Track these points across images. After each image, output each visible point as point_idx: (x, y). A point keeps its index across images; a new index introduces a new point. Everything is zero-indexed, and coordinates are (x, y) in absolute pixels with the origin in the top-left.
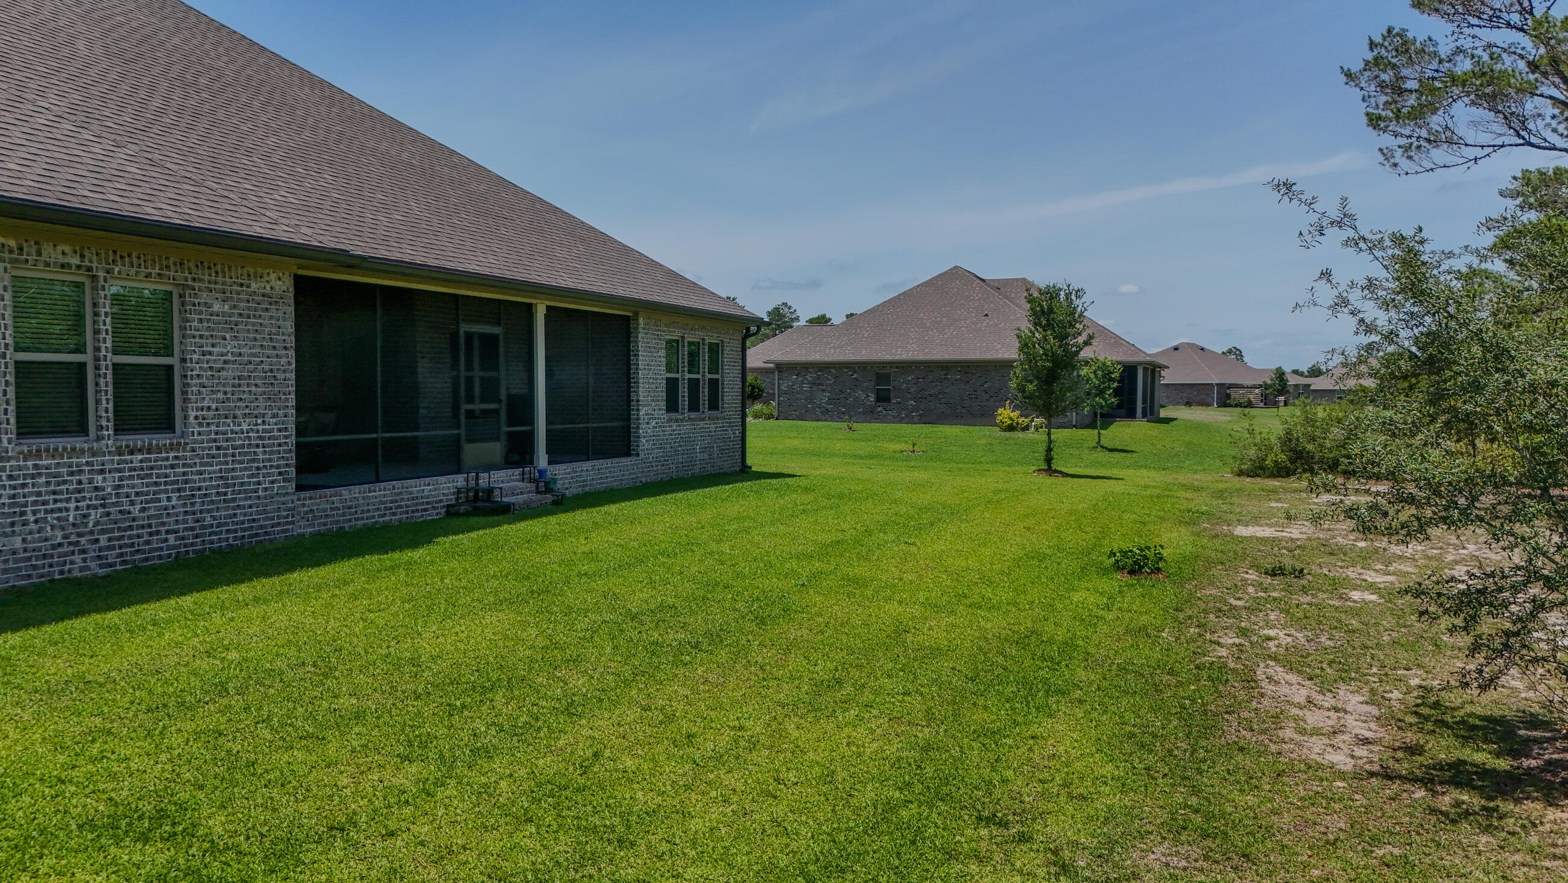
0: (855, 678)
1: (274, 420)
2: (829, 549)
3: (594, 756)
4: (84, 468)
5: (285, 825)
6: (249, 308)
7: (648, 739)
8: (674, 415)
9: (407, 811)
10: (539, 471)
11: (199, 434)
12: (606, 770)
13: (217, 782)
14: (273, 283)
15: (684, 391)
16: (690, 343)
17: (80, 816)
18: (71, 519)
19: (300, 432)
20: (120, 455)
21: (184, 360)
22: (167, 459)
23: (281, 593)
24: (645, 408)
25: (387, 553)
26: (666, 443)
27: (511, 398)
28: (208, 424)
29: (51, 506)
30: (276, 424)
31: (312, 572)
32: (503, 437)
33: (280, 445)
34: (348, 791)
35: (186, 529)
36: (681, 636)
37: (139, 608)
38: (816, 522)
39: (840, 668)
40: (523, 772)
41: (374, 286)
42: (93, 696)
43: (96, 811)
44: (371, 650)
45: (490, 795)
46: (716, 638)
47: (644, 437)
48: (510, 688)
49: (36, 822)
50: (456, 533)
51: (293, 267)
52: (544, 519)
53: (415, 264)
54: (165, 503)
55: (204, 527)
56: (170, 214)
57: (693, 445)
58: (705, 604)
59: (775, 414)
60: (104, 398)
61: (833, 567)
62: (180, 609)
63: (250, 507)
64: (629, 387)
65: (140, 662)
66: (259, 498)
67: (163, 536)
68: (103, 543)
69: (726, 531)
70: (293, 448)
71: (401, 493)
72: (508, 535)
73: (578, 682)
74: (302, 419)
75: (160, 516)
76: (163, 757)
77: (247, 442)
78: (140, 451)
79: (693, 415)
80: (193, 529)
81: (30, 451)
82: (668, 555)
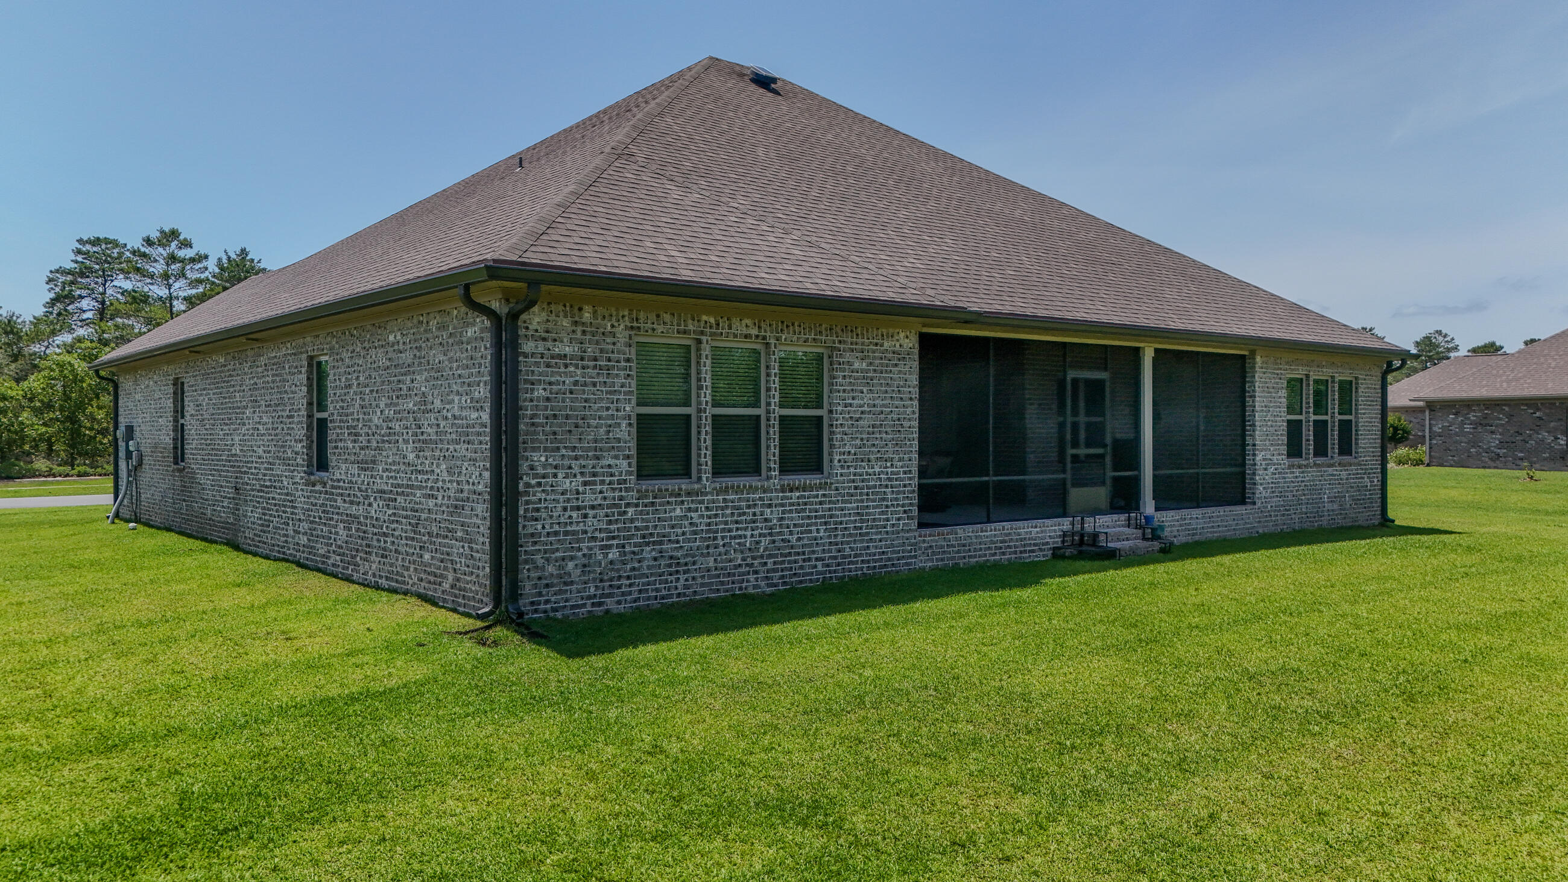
0: (1540, 777)
1: (901, 464)
2: (1502, 622)
3: (1210, 817)
4: (758, 502)
5: (914, 832)
6: (882, 365)
7: (1271, 809)
8: (1296, 461)
9: (1022, 840)
10: (1146, 518)
11: (841, 475)
12: (1224, 834)
13: (858, 784)
14: (901, 342)
15: (1308, 434)
16: (1316, 382)
17: (756, 795)
18: (748, 545)
19: (922, 474)
20: (783, 492)
21: (831, 412)
22: (817, 496)
23: (906, 620)
24: (1263, 453)
25: (998, 591)
26: (1287, 491)
27: (1116, 442)
28: (848, 467)
29: (734, 533)
30: (902, 467)
31: (932, 603)
32: (1108, 482)
33: (905, 486)
34: (967, 811)
35: (830, 557)
36: (1307, 703)
37: (796, 623)
38: (1483, 588)
39: (1517, 763)
40: (1134, 821)
41: (986, 339)
42: (764, 694)
43: (768, 793)
44: (985, 681)
45: (1101, 839)
46: (1352, 710)
47: (1261, 484)
48: (1119, 734)
49: (725, 795)
50: (1062, 576)
51: (918, 326)
52: (1152, 567)
53: (1027, 316)
54: (815, 534)
55: (844, 557)
56: (823, 287)
57: (1320, 494)
58: (1336, 670)
59: (1426, 460)
60: (772, 444)
61: (1507, 643)
62: (827, 627)
63: (880, 541)
64: (1244, 430)
65: (797, 670)
66: (887, 533)
67: (813, 563)
68: (770, 566)
69: (1363, 592)
70: (916, 489)
71: (1010, 534)
72: (1114, 581)
73: (1190, 738)
74: (924, 463)
75: (811, 545)
76: (817, 755)
77: (878, 483)
78: (797, 489)
79: (1320, 460)
80: (835, 558)
81: (721, 488)
82: (1291, 614)
